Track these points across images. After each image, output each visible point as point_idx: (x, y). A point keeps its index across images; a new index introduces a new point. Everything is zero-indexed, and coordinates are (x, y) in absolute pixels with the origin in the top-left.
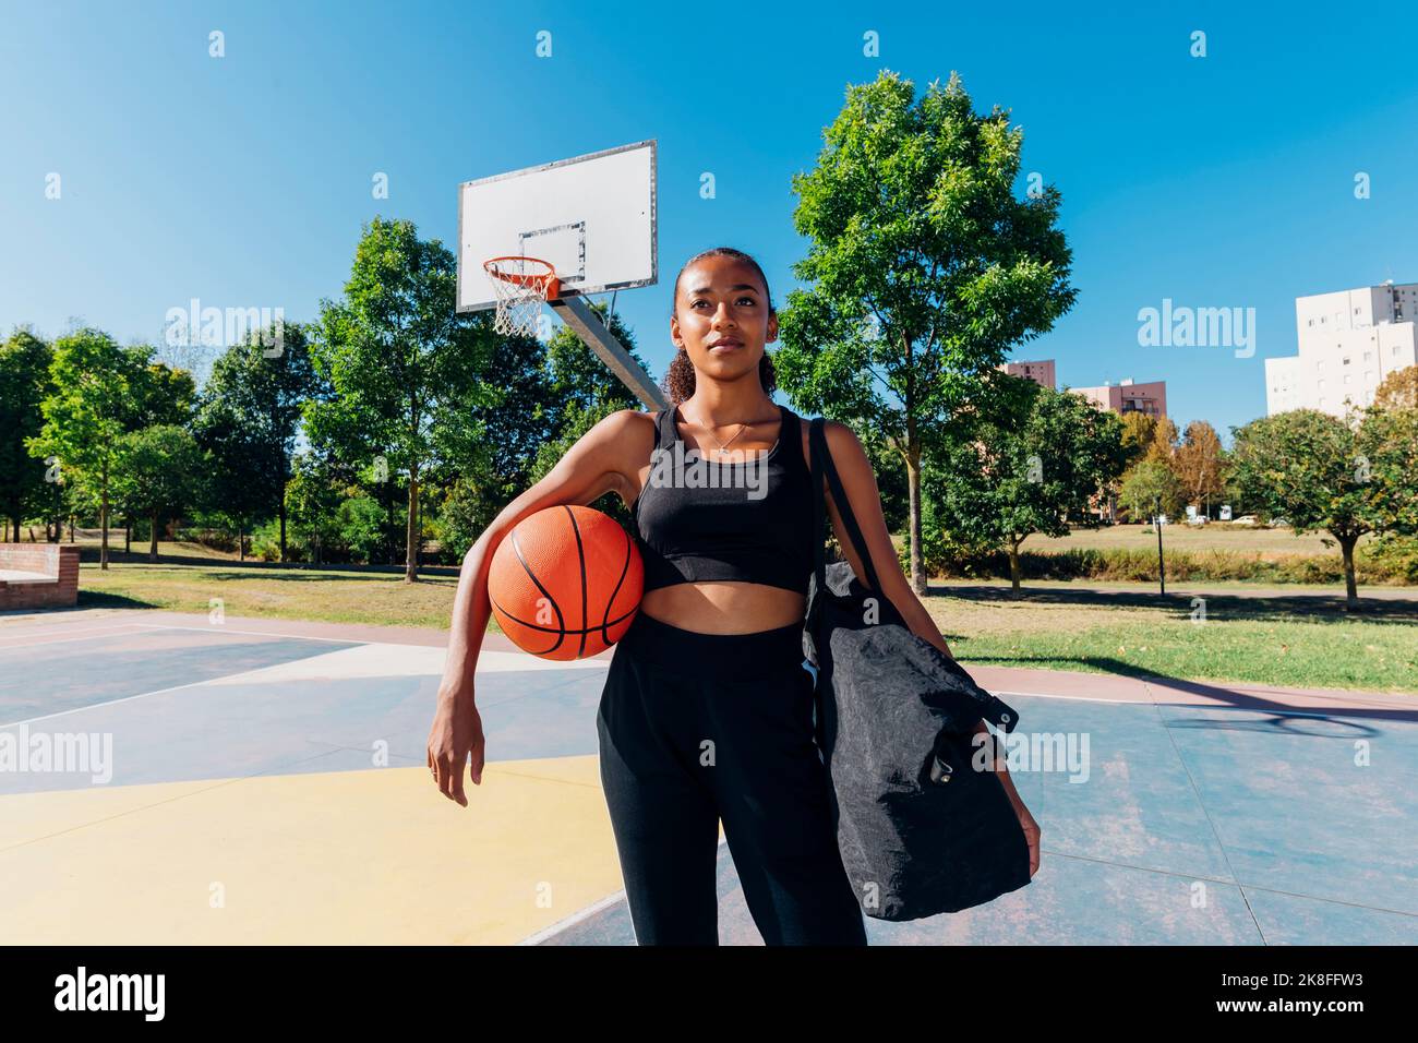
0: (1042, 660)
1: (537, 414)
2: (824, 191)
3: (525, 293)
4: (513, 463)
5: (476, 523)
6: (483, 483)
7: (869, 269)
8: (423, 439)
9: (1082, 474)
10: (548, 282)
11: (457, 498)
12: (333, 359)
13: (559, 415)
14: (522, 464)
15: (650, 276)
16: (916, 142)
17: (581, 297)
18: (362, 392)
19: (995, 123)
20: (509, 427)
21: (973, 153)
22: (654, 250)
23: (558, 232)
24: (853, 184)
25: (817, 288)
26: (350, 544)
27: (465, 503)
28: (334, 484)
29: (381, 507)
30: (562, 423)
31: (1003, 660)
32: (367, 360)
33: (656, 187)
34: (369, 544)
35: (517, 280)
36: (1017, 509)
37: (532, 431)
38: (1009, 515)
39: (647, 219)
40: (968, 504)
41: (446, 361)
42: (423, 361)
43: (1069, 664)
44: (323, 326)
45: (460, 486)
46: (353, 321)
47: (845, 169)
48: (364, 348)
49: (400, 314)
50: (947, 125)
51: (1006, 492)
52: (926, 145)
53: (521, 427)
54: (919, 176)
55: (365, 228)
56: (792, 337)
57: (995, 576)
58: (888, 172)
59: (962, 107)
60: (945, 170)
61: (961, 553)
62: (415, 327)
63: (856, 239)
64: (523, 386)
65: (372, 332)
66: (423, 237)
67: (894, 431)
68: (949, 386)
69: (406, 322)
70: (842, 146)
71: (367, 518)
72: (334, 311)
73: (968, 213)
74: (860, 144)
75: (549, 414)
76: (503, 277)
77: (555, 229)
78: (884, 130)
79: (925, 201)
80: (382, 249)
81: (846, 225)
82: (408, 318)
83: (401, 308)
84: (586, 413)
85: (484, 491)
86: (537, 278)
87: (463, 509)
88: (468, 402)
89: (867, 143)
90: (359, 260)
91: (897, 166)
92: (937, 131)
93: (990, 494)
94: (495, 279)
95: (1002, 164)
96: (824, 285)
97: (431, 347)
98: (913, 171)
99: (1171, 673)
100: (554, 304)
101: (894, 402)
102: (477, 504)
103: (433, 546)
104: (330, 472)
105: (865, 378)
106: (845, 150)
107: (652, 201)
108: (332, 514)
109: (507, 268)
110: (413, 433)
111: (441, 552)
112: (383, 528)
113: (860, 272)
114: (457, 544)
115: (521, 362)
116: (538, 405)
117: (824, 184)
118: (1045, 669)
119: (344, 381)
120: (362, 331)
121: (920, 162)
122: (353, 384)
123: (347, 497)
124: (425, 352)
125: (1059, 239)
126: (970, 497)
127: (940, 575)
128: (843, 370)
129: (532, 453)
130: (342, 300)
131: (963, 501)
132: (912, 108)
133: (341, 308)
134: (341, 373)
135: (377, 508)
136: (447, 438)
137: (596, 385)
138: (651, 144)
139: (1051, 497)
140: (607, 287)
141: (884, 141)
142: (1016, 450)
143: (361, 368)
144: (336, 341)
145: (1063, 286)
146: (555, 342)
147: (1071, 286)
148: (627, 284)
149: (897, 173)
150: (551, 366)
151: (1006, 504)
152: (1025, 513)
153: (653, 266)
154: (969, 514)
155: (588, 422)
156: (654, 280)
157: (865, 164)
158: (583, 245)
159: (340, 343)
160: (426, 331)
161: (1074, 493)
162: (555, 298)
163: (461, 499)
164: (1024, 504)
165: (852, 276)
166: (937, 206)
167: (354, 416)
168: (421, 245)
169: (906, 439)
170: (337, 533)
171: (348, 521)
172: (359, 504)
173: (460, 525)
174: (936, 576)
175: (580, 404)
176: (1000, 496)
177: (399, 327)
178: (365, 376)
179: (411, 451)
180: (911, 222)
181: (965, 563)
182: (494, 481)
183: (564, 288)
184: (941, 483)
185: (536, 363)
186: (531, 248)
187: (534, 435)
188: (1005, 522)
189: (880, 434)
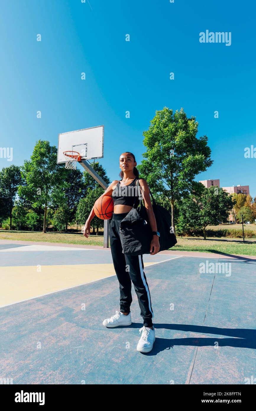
0: (197, 250)
1: (80, 191)
2: (150, 136)
3: (72, 159)
4: (73, 204)
5: (63, 219)
6: (65, 209)
7: (160, 155)
8: (49, 196)
9: (221, 208)
10: (78, 157)
11: (58, 213)
12: (27, 175)
13: (86, 192)
14: (75, 204)
15: (102, 156)
16: (172, 125)
17: (86, 161)
18: (34, 184)
19: (191, 121)
20: (72, 194)
21: (186, 128)
22: (103, 150)
23: (81, 145)
24: (157, 134)
25: (148, 159)
26: (29, 225)
27: (60, 214)
28: (25, 208)
29: (37, 215)
30: (86, 194)
31: (188, 250)
32: (35, 175)
33: (104, 136)
34: (34, 225)
35: (70, 156)
36: (205, 217)
37: (78, 195)
38: (203, 219)
39: (101, 143)
40: (192, 216)
41: (56, 176)
42: (50, 176)
43: (204, 251)
44: (25, 167)
45: (59, 210)
46: (33, 166)
47: (155, 131)
48: (35, 172)
49: (44, 164)
50: (180, 121)
51: (202, 213)
52: (175, 125)
53: (76, 194)
54: (173, 133)
55: (37, 142)
56: (142, 171)
57: (201, 236)
58: (165, 131)
59: (184, 116)
60: (179, 132)
61: (192, 230)
62: (48, 167)
63: (157, 148)
64: (76, 184)
65: (37, 169)
66: (51, 145)
67: (168, 196)
68: (180, 184)
69: (46, 166)
70: (155, 125)
71: (33, 218)
72: (28, 163)
73: (185, 142)
74: (159, 125)
75: (83, 191)
76: (67, 155)
77: (80, 145)
78: (165, 121)
79: (174, 139)
80: (40, 148)
81: (155, 144)
82: (47, 165)
83: (45, 162)
84: (92, 191)
85: (65, 211)
86: (75, 156)
87: (59, 216)
88: (61, 187)
89: (161, 124)
90: (35, 150)
91: (168, 130)
92: (177, 122)
93: (197, 213)
94: (66, 156)
95: (193, 130)
96: (150, 159)
97: (52, 173)
98: (172, 131)
99: (227, 253)
100: (80, 162)
101: (168, 188)
102: (63, 214)
103: (51, 226)
104: (24, 205)
105: (161, 182)
106: (155, 126)
107: (103, 139)
108: (24, 217)
109: (68, 153)
110: (46, 194)
111: (53, 228)
112: (38, 221)
113: (158, 156)
114: (57, 225)
115: (76, 177)
116: (80, 189)
117: (150, 134)
118: (197, 252)
119: (29, 181)
120: (35, 168)
121: (173, 129)
122: (31, 182)
123: (29, 212)
124: (51, 173)
125: (208, 149)
126: (193, 214)
127: (186, 235)
128: (154, 179)
129: (78, 201)
130: (30, 160)
131: (190, 215)
132: (172, 116)
133: (29, 162)
134: (29, 179)
135: (36, 216)
136: (55, 196)
137: (96, 184)
138: (103, 126)
139: (214, 214)
140: (92, 158)
141: (165, 124)
142: (204, 202)
143: (34, 178)
144: (28, 171)
145: (210, 159)
146: (85, 172)
147: (212, 160)
148: (96, 158)
149: (168, 132)
150: (84, 178)
151: (202, 216)
152: (207, 219)
153: (102, 154)
154: (192, 219)
155: (93, 193)
156: (103, 157)
157: (160, 129)
158: (87, 148)
159: (29, 171)
160: (51, 168)
161: (220, 213)
162: (80, 161)
163: (59, 213)
164: (206, 216)
165: (156, 157)
166: (177, 140)
167: (31, 190)
168: (50, 147)
169: (171, 198)
170: (25, 222)
171: (28, 219)
172: (31, 214)
173: (58, 220)
174: (185, 236)
175: (91, 188)
176: (200, 214)
177: (44, 167)
178: (35, 179)
179: (46, 199)
180: (171, 144)
181: (193, 232)
182: (68, 208)
183: (82, 158)
184: (185, 210)
185: (80, 177)
186: (75, 149)
187: (79, 197)
188: (201, 221)
189: (164, 196)
